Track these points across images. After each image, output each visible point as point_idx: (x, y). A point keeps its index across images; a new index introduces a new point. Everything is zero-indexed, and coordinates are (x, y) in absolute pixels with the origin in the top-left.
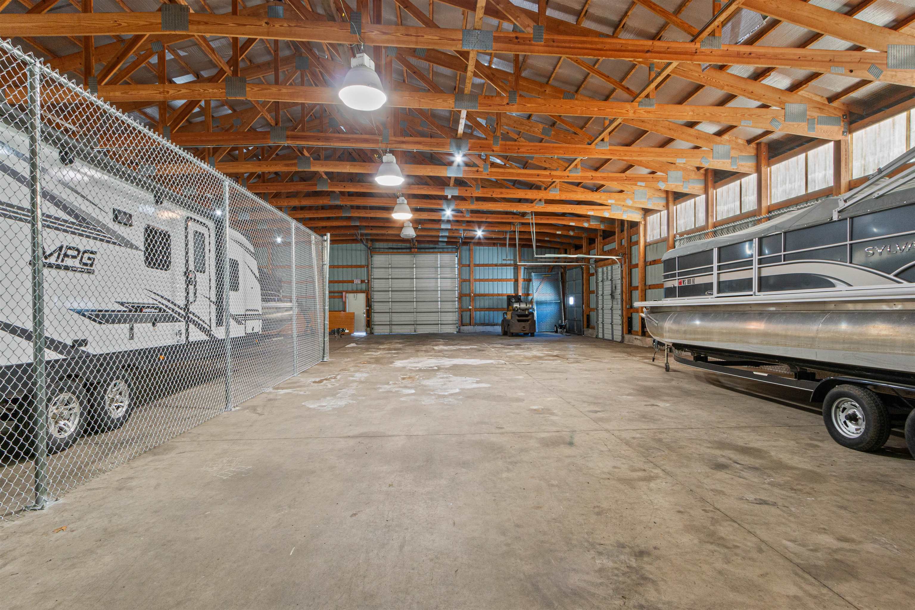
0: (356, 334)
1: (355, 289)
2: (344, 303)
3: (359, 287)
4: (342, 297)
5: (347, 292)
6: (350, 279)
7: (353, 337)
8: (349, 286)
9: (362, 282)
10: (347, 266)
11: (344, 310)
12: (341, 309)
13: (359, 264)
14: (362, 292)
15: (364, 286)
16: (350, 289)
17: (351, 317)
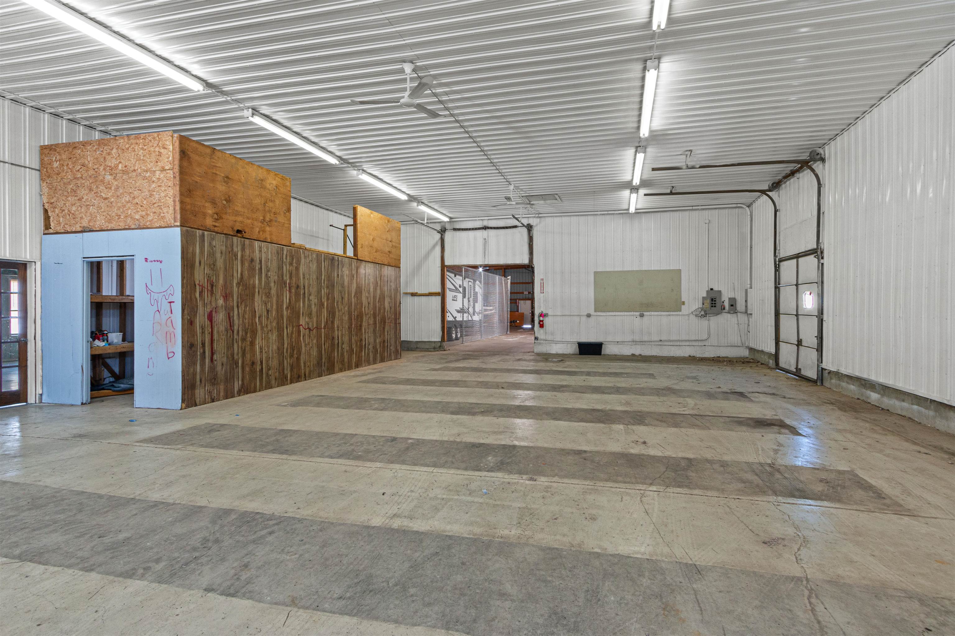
0: (525, 326)
1: (524, 297)
2: (518, 307)
3: (527, 296)
4: (516, 303)
5: (520, 299)
6: (521, 291)
7: (523, 328)
8: (521, 296)
9: (529, 293)
10: (520, 283)
11: (518, 311)
12: (516, 310)
13: (527, 281)
14: (528, 299)
15: (530, 296)
16: (521, 298)
17: (522, 315)
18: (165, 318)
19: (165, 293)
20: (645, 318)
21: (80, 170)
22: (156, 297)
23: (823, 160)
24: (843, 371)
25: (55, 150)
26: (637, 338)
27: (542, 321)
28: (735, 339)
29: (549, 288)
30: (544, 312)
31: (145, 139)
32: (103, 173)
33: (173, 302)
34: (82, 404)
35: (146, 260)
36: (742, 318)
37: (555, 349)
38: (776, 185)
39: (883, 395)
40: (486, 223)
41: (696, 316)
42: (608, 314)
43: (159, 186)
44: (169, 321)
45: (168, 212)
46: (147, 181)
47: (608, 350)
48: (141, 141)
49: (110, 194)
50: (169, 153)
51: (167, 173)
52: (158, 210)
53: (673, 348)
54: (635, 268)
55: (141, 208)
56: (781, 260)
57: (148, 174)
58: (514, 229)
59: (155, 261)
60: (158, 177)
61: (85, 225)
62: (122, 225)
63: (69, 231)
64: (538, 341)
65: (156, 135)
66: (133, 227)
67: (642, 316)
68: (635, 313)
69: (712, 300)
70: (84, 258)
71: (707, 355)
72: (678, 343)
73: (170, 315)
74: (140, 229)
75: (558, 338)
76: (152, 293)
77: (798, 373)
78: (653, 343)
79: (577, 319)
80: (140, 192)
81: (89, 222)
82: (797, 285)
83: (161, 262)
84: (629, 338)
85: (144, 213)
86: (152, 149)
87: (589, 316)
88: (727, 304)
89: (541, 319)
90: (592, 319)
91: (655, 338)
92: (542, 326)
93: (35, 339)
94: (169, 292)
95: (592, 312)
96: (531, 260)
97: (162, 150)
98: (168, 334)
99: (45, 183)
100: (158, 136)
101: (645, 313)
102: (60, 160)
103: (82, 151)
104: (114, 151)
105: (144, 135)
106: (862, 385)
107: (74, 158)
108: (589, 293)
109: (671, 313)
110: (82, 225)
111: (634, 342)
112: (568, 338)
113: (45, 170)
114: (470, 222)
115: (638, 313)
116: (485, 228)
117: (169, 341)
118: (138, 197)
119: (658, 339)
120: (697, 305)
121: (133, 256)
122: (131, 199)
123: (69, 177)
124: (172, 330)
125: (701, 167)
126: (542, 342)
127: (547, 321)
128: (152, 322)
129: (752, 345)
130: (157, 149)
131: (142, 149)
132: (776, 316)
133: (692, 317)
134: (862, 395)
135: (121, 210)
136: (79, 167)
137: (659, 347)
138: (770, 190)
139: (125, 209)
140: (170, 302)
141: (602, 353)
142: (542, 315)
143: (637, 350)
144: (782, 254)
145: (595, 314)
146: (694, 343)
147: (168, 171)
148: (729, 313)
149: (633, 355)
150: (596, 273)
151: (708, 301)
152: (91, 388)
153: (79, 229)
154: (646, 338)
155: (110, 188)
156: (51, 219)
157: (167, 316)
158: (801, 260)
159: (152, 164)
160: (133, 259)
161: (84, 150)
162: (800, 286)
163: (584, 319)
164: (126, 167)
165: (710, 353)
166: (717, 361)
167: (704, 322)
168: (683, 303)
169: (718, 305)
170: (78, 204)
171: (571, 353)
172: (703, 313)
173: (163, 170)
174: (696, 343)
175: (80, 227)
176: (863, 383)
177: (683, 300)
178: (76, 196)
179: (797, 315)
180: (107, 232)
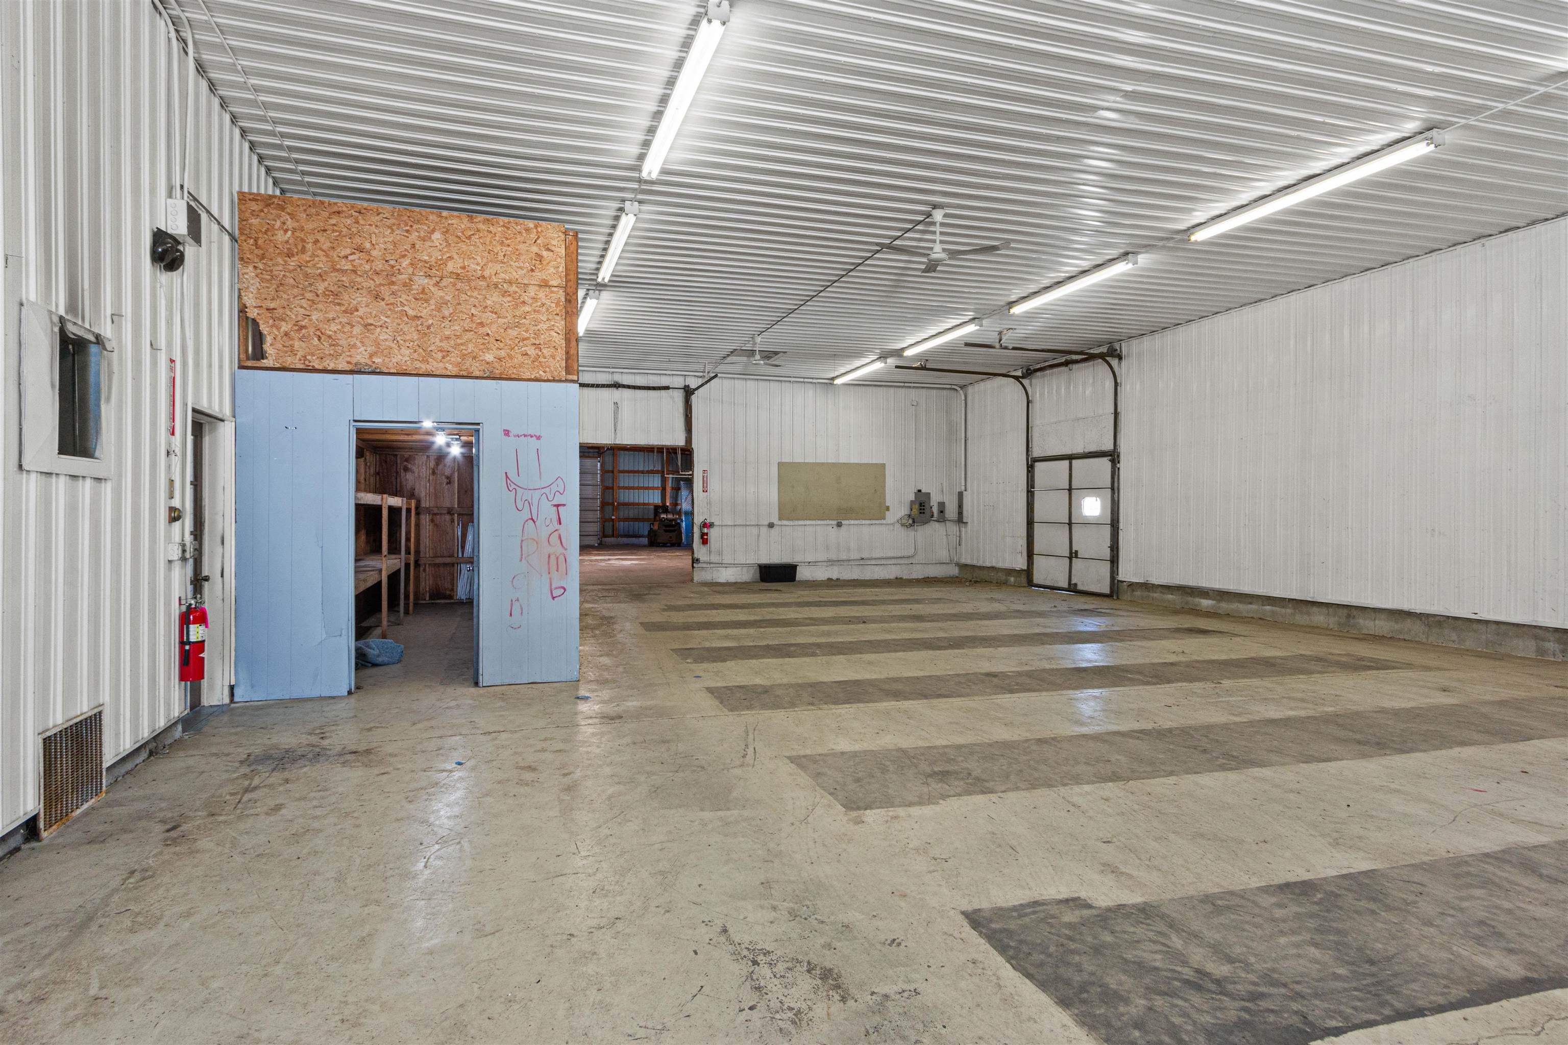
18: (544, 532)
19: (547, 491)
20: (843, 528)
21: (351, 258)
22: (527, 495)
23: (1120, 358)
24: (1154, 581)
25: (283, 209)
26: (834, 557)
27: (707, 534)
28: (943, 555)
29: (713, 485)
30: (708, 521)
31: (508, 228)
32: (410, 270)
33: (564, 505)
34: (350, 693)
35: (507, 433)
36: (953, 528)
37: (726, 575)
38: (1029, 373)
39: (1219, 601)
40: (618, 378)
41: (903, 525)
42: (797, 523)
43: (535, 311)
44: (556, 535)
45: (553, 357)
46: (509, 299)
47: (803, 574)
48: (500, 229)
49: (425, 311)
50: (559, 260)
51: (552, 292)
52: (532, 351)
53: (877, 568)
54: (831, 460)
55: (495, 343)
56: (1036, 460)
57: (514, 288)
58: (663, 392)
59: (525, 436)
60: (532, 294)
61: (363, 361)
62: (452, 369)
63: (317, 367)
64: (700, 565)
65: (531, 224)
66: (477, 373)
67: (839, 525)
68: (831, 522)
69: (921, 505)
70: (355, 421)
71: (914, 576)
72: (882, 561)
73: (557, 526)
74: (494, 378)
75: (727, 559)
76: (518, 489)
77: (1072, 588)
78: (853, 563)
79: (754, 531)
80: (495, 316)
81: (371, 356)
82: (1070, 490)
83: (538, 438)
84: (822, 557)
85: (502, 353)
86: (522, 247)
87: (771, 525)
88: (935, 510)
89: (705, 530)
90: (774, 531)
91: (854, 555)
92: (705, 541)
93: (222, 576)
94: (554, 488)
95: (776, 522)
96: (689, 440)
97: (545, 254)
98: (553, 558)
99: (251, 268)
100: (536, 227)
101: (844, 522)
102: (294, 230)
103: (357, 222)
104: (437, 236)
105: (506, 219)
106: (1188, 593)
107: (334, 231)
108: (770, 494)
109: (874, 522)
110: (354, 361)
111: (831, 562)
112: (741, 559)
113: (252, 241)
114: (591, 374)
115: (835, 522)
116: (617, 385)
117: (553, 567)
118: (491, 323)
119: (859, 557)
120: (904, 511)
121: (478, 424)
122: (474, 325)
123: (321, 265)
124: (561, 550)
125: (1014, 349)
126: (704, 565)
127: (713, 533)
128: (519, 539)
129: (963, 561)
130: (535, 249)
131: (502, 243)
132: (1028, 524)
133: (898, 526)
134: (1187, 603)
135: (452, 342)
136: (348, 251)
137: (861, 567)
138: (1023, 377)
139: (459, 341)
140: (557, 506)
141: (797, 579)
142: (705, 525)
143: (834, 573)
144: (1037, 452)
145: (780, 523)
146: (899, 561)
147: (555, 289)
148: (938, 521)
149: (830, 579)
150: (780, 465)
151: (917, 506)
152: (357, 664)
153: (347, 367)
154: (844, 556)
155: (427, 301)
156: (269, 339)
157: (551, 529)
158: (1074, 462)
159: (521, 272)
160: (478, 431)
161: (362, 222)
162: (1074, 492)
163: (764, 530)
164: (464, 268)
165: (918, 573)
166: (928, 581)
167: (911, 533)
168: (888, 509)
169: (927, 511)
170: (344, 320)
171: (748, 581)
172: (910, 521)
173: (544, 284)
174: (903, 561)
175: (348, 363)
176: (1189, 591)
177: (887, 504)
178: (339, 304)
179: (1070, 524)
180: (416, 378)
